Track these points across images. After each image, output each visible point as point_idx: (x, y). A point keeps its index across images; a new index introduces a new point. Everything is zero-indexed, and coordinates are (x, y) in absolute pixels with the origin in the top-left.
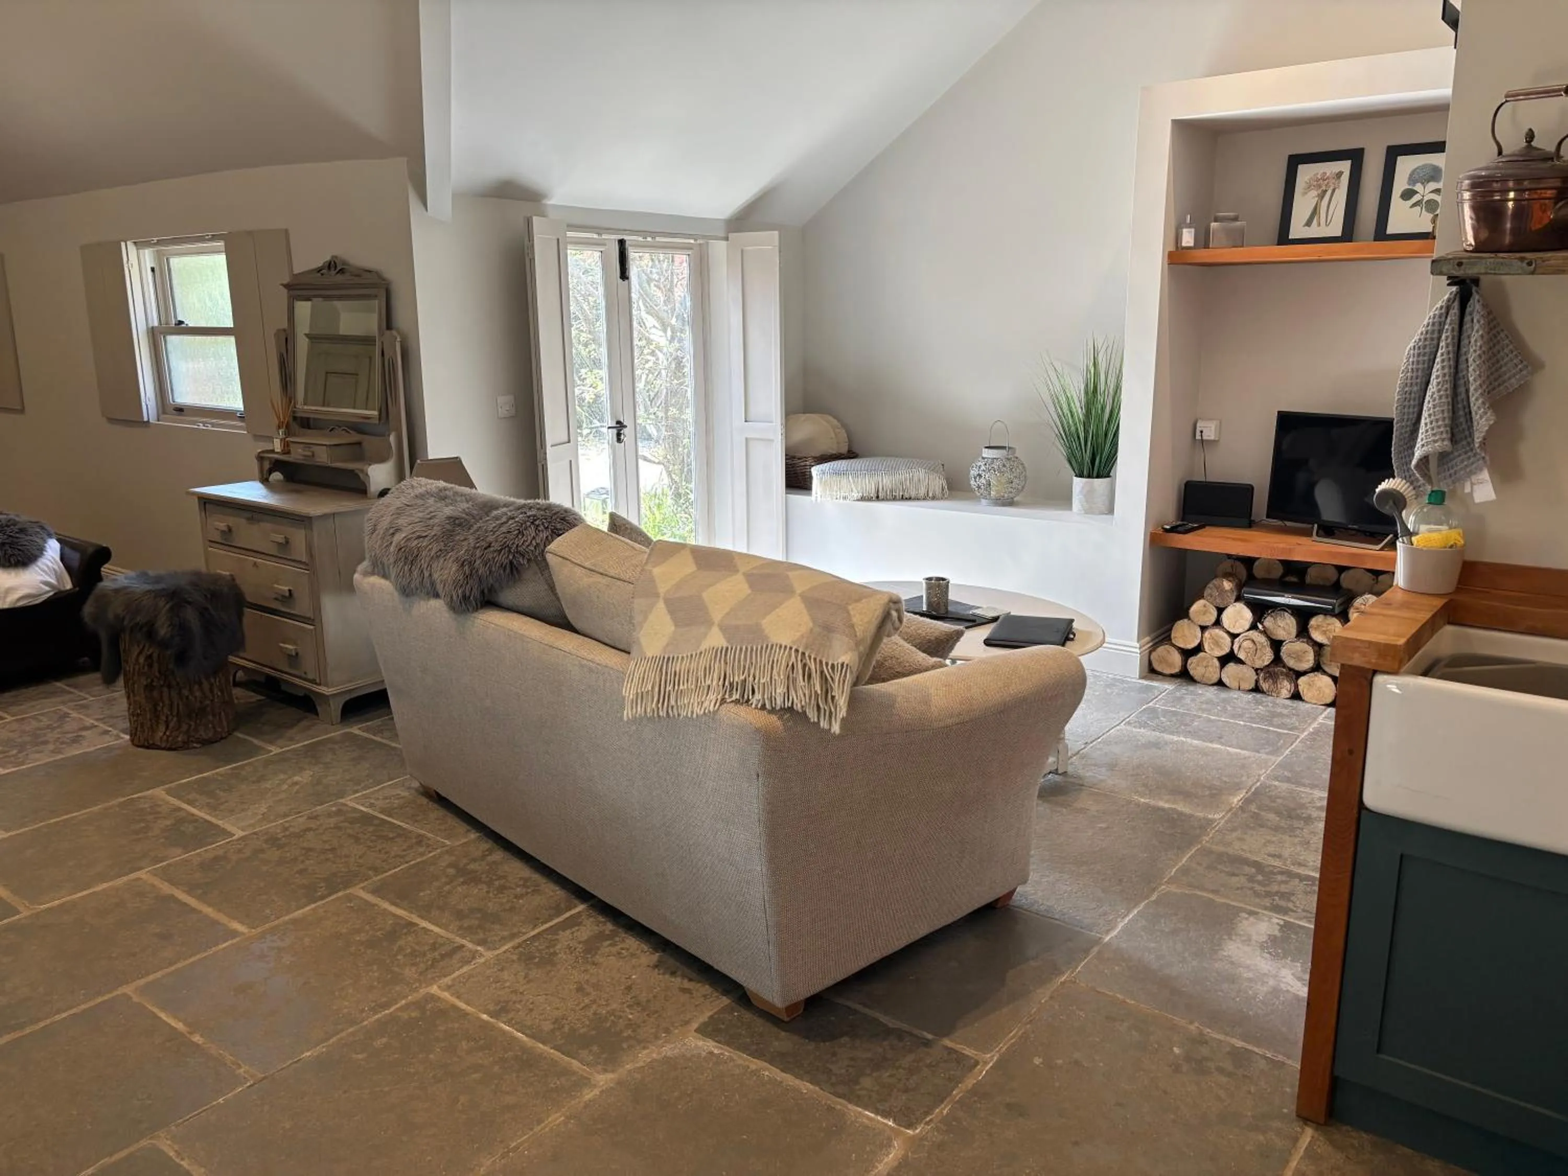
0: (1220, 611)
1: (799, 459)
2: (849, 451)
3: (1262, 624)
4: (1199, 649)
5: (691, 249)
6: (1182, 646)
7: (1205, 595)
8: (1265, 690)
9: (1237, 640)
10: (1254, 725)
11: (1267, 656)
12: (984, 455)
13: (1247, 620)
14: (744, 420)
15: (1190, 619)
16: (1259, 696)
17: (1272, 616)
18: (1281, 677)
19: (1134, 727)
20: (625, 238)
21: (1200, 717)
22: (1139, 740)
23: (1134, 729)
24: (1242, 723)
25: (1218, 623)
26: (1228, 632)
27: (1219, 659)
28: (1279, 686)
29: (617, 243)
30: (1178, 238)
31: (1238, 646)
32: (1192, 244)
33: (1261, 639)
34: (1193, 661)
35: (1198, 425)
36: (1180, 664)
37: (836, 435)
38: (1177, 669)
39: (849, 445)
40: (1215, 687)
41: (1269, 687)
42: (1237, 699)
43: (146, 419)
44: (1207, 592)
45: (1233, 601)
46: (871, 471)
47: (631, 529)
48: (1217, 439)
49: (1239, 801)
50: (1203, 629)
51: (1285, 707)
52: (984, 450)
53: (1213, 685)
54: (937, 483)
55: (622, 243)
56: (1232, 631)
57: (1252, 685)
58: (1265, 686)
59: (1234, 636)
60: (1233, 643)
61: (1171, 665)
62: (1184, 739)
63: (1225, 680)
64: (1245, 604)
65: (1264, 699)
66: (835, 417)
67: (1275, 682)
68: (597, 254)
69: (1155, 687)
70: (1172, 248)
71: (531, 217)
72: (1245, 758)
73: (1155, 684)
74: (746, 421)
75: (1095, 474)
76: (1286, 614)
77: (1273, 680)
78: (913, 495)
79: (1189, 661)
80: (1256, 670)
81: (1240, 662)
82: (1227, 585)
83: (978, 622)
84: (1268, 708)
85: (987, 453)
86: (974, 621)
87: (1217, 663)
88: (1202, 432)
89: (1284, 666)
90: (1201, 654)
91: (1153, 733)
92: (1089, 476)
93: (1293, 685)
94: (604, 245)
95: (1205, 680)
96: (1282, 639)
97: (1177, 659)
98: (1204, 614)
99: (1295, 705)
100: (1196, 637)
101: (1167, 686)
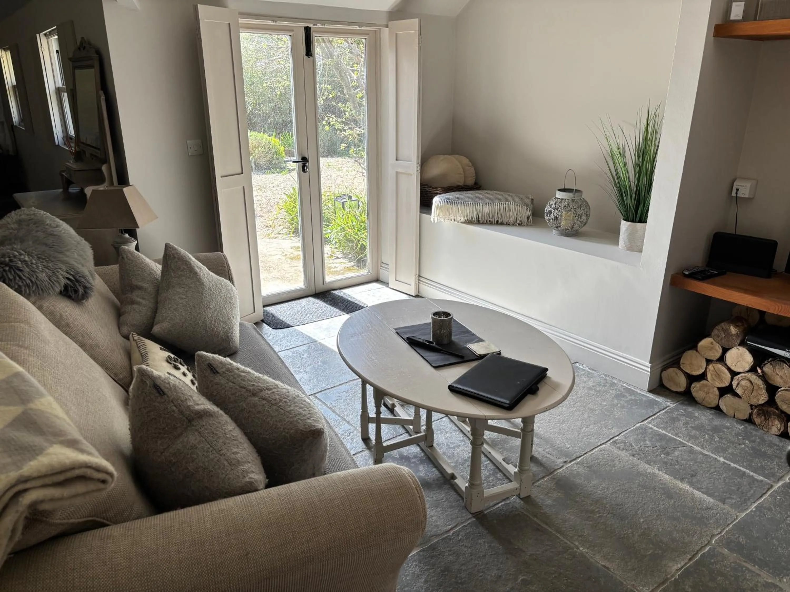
0: (725, 350)
1: (433, 188)
2: (476, 183)
3: (761, 369)
4: (703, 377)
5: (368, 34)
6: (688, 372)
7: (713, 334)
8: (757, 423)
9: (736, 377)
10: (733, 465)
11: (763, 398)
12: (557, 196)
13: (748, 362)
14: (395, 159)
15: (697, 351)
16: (750, 427)
17: (771, 364)
18: (773, 416)
19: (619, 448)
20: (311, 25)
21: (684, 445)
22: (614, 466)
23: (616, 451)
24: (722, 459)
25: (722, 360)
26: (729, 369)
27: (719, 389)
28: (770, 423)
29: (303, 29)
30: (728, 11)
31: (737, 382)
32: (740, 18)
33: (758, 382)
34: (696, 387)
35: (735, 184)
36: (685, 385)
37: (464, 172)
38: (682, 388)
39: (476, 179)
40: (713, 412)
41: (761, 422)
42: (728, 428)
43: (57, 143)
44: (715, 332)
45: (737, 344)
46: (475, 202)
47: (179, 259)
48: (751, 197)
49: (678, 570)
50: (709, 362)
51: (771, 445)
52: (558, 192)
53: (711, 408)
54: (524, 213)
55: (307, 30)
56: (733, 368)
57: (747, 417)
58: (757, 420)
59: (734, 374)
60: (732, 379)
61: (677, 385)
62: (657, 471)
63: (722, 407)
64: (747, 349)
65: (754, 432)
66: (467, 157)
67: (767, 420)
68: (288, 38)
69: (657, 403)
70: (718, 21)
71: (197, 5)
72: (707, 508)
73: (659, 399)
74: (397, 160)
75: (638, 219)
76: (785, 365)
77: (765, 417)
78: (505, 221)
79: (693, 385)
80: (751, 406)
81: (736, 395)
82: (733, 330)
83: (465, 359)
84: (754, 445)
85: (560, 195)
86: (462, 357)
87: (717, 392)
88: (737, 190)
89: (777, 408)
90: (704, 382)
91: (631, 458)
92: (633, 221)
93: (783, 425)
94: (293, 31)
95: (704, 403)
96: (778, 385)
97: (683, 381)
98: (710, 350)
99: (781, 444)
100: (701, 367)
101: (668, 404)
